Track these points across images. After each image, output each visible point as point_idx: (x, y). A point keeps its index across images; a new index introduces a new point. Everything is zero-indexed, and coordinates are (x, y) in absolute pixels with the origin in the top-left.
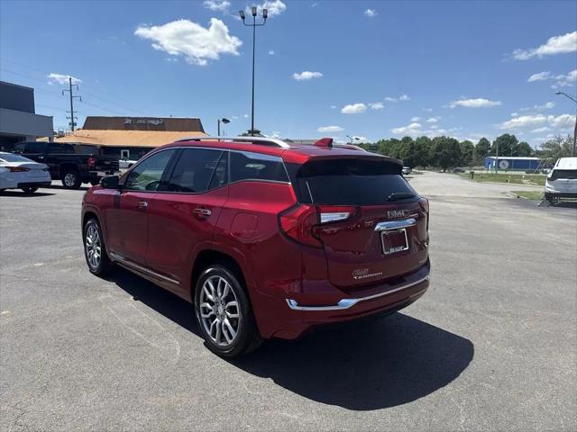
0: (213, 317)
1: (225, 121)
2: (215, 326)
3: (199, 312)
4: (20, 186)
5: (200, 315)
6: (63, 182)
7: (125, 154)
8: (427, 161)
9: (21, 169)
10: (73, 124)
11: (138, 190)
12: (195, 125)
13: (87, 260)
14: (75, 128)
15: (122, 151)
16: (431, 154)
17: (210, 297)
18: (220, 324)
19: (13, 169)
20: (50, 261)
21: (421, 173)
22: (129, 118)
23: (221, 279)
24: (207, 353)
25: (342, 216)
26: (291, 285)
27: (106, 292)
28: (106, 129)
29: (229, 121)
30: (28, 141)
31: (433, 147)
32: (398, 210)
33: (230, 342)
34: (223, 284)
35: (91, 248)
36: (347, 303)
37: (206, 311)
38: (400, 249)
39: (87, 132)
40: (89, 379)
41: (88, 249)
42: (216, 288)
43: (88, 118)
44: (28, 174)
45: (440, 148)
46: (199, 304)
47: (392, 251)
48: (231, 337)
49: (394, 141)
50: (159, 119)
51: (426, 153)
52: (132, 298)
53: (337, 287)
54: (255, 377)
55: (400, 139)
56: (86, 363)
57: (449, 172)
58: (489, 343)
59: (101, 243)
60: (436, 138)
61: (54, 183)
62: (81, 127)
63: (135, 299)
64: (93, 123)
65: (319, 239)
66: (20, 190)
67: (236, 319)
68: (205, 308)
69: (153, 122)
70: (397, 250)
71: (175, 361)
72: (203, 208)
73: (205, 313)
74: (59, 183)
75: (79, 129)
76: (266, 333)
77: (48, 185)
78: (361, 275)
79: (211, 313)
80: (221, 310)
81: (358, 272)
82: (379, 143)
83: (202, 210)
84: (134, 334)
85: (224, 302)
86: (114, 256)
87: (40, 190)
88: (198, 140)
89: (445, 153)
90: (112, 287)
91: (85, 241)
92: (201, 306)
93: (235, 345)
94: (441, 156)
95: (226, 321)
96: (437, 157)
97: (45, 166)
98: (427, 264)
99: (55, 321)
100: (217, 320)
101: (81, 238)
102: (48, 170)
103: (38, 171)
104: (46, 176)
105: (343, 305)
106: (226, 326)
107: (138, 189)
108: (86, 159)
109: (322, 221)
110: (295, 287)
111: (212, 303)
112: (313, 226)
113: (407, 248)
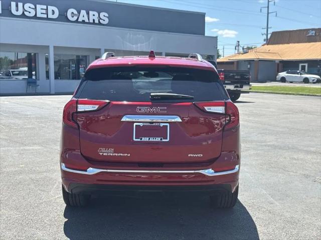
7: (303, 68)
15: (301, 65)
22: (313, 30)
28: (288, 43)
38: (157, 139)
39: (269, 48)
43: (273, 33)
47: (146, 139)
64: (278, 38)
65: (77, 123)
70: (152, 140)
78: (106, 152)
81: (103, 150)
105: (90, 172)
109: (79, 110)
112: (73, 113)
113: (168, 140)
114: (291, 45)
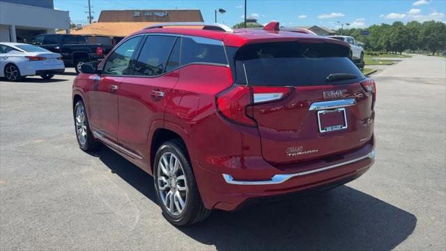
0: (168, 189)
1: (221, 11)
2: (169, 196)
3: (157, 185)
4: (38, 73)
5: (158, 187)
6: (76, 70)
8: (417, 44)
9: (39, 58)
10: (91, 18)
11: (115, 75)
12: (196, 15)
13: (77, 137)
14: (93, 21)
16: (420, 38)
17: (165, 171)
18: (173, 196)
19: (31, 59)
20: (49, 138)
21: (410, 57)
22: (138, 11)
23: (173, 155)
24: (163, 221)
25: (274, 96)
26: (229, 161)
27: (90, 165)
28: (118, 21)
29: (225, 11)
30: (49, 33)
31: (423, 31)
32: (335, 90)
33: (180, 211)
34: (174, 160)
35: (80, 127)
36: (280, 178)
37: (163, 184)
38: (338, 128)
39: (102, 24)
40: (54, 242)
41: (78, 128)
42: (169, 162)
43: (102, 12)
44: (44, 62)
45: (428, 32)
46: (157, 178)
47: (329, 129)
48: (181, 209)
49: (385, 26)
50: (164, 11)
51: (416, 38)
52: (110, 171)
53: (270, 163)
54: (200, 244)
55: (391, 24)
56: (56, 227)
57: (438, 55)
58: (433, 218)
59: (86, 123)
60: (425, 23)
61: (67, 70)
62: (97, 20)
63: (113, 172)
64: (107, 16)
65: (253, 119)
66: (39, 77)
67: (184, 192)
68: (162, 181)
69: (159, 14)
70: (335, 129)
71: (132, 228)
72: (158, 90)
73: (162, 186)
74: (73, 70)
75: (94, 22)
76: (208, 205)
77: (61, 72)
78: (297, 152)
79: (166, 186)
80: (173, 182)
81: (292, 149)
82: (370, 28)
83: (156, 92)
84: (104, 203)
85: (175, 176)
86: (96, 135)
87: (56, 77)
88: (161, 27)
89: (433, 36)
90: (95, 161)
91: (76, 120)
92: (159, 179)
93: (184, 215)
94: (430, 39)
95: (178, 194)
96: (425, 40)
97: (59, 55)
98: (371, 142)
99: (39, 191)
100: (170, 192)
101: (73, 117)
102: (62, 59)
103: (53, 60)
104: (60, 64)
105: (277, 180)
106: (177, 197)
107: (115, 73)
108: (94, 49)
109: (255, 101)
110: (233, 163)
111: (167, 177)
112: (247, 106)
113: (346, 127)
114: (120, 23)
